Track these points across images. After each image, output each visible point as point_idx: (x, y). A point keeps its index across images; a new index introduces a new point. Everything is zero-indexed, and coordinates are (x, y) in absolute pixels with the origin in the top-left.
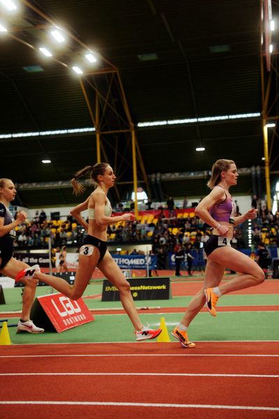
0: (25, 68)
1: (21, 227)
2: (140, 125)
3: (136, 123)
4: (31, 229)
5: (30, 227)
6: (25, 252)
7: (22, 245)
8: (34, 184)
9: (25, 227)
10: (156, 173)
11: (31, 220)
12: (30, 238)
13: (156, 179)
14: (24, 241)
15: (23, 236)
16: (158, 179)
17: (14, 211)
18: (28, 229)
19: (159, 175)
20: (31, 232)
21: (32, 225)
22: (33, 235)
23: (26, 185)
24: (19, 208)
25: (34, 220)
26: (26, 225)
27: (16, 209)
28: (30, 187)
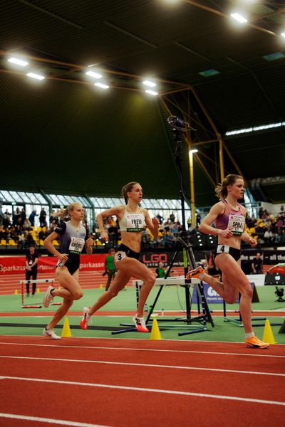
0: (266, 57)
1: (266, 223)
4: (277, 225)
5: (276, 223)
6: (272, 249)
7: (268, 242)
8: (278, 178)
9: (270, 223)
11: (276, 215)
12: (277, 235)
14: (270, 238)
15: (269, 232)
17: (258, 207)
18: (273, 225)
20: (277, 228)
21: (278, 220)
22: (279, 232)
23: (269, 179)
24: (263, 204)
25: (280, 216)
26: (271, 220)
27: (260, 205)
28: (274, 180)
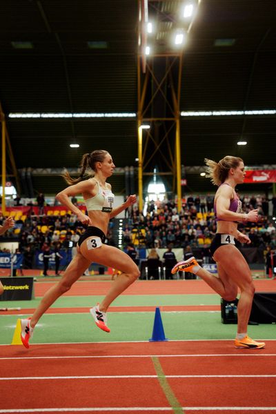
2: (12, 116)
3: (7, 113)
10: (27, 167)
13: (26, 173)
16: (29, 174)
19: (29, 169)
